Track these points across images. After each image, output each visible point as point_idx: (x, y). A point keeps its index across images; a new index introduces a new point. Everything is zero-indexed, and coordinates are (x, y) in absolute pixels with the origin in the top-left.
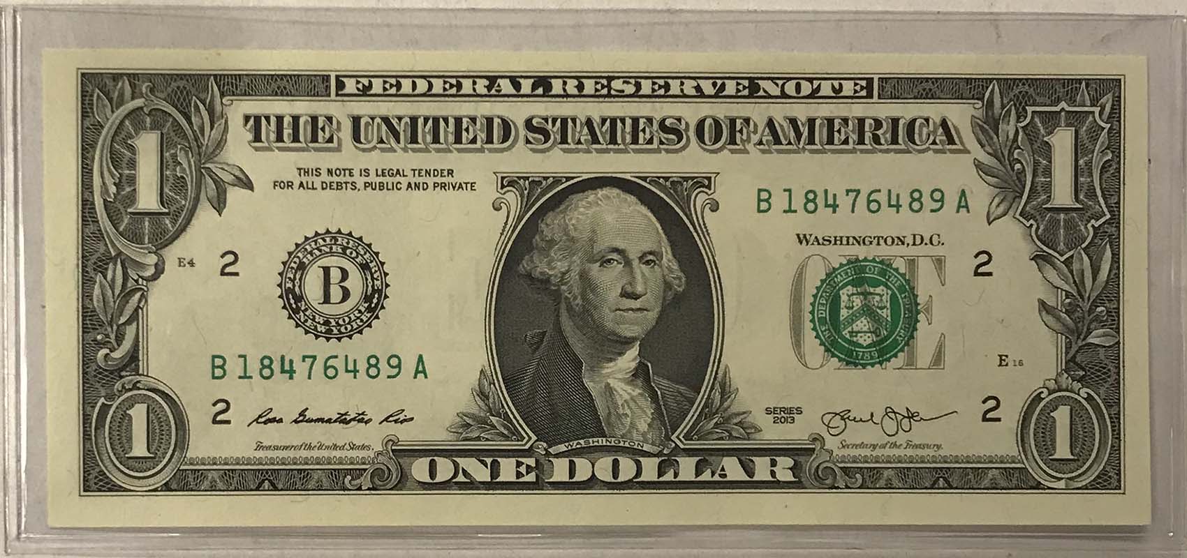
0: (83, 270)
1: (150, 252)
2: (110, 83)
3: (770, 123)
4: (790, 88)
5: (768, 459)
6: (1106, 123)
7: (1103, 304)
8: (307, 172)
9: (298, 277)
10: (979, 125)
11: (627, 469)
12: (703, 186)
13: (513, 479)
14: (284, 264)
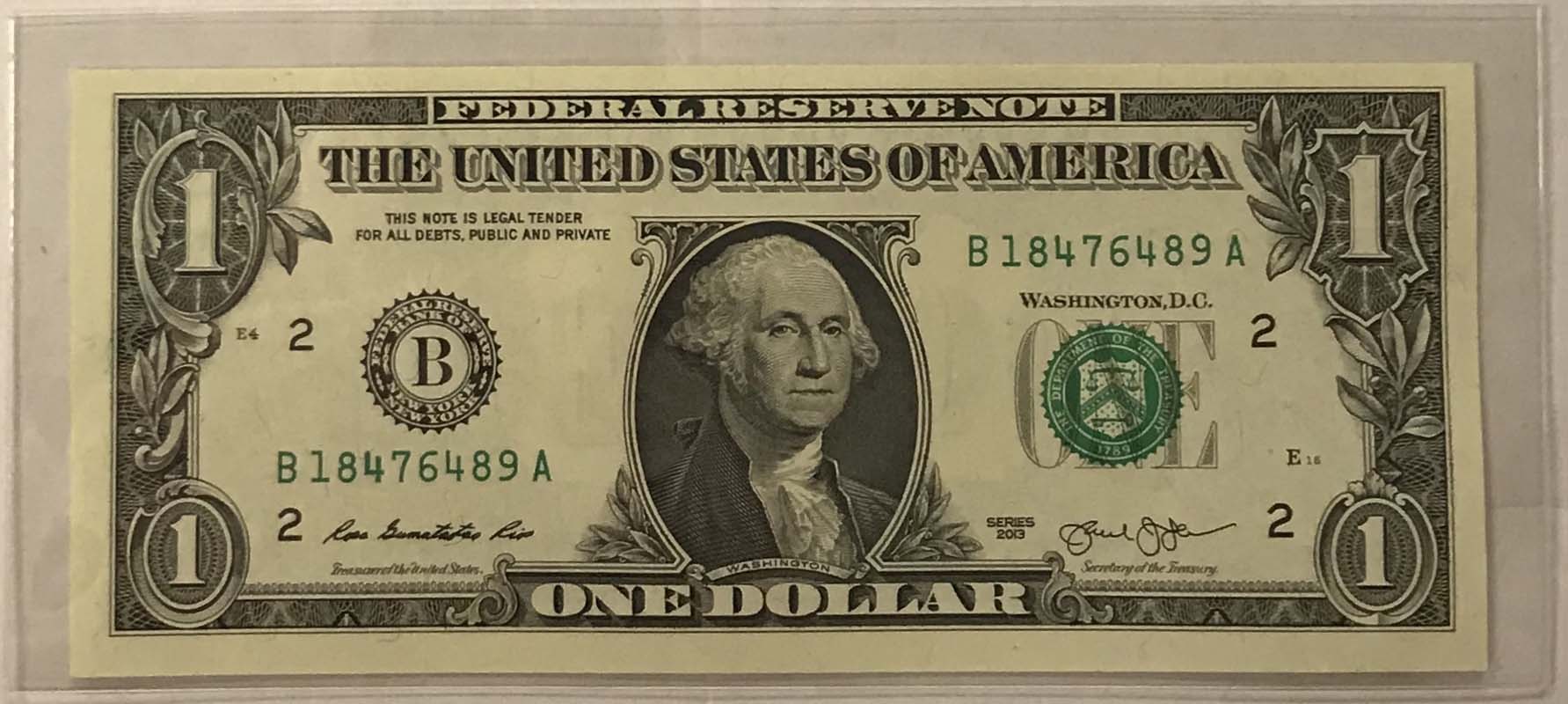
0: (119, 345)
1: (202, 322)
2: (153, 111)
3: (984, 152)
4: (1008, 108)
5: (991, 585)
6: (1422, 149)
7: (1421, 383)
8: (398, 219)
9: (386, 350)
10: (1254, 154)
11: (809, 599)
12: (900, 233)
13: (662, 613)
14: (370, 334)
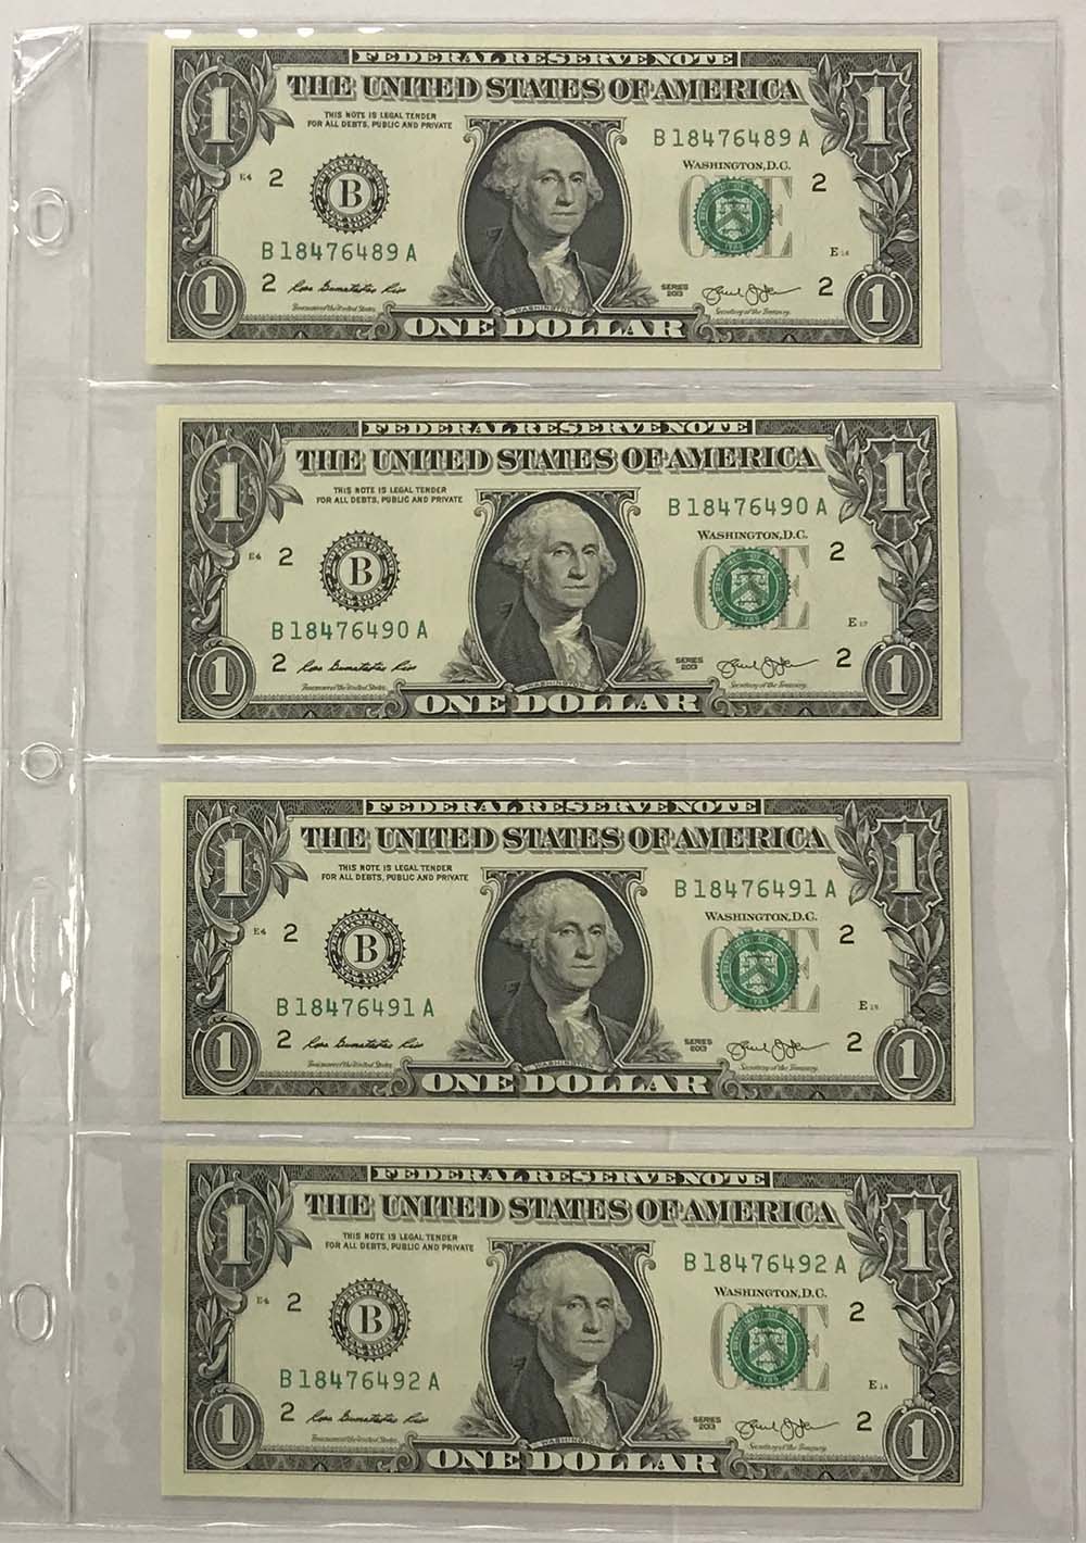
0: (173, 183)
1: (220, 170)
2: (194, 57)
3: (663, 83)
4: (677, 59)
5: (663, 322)
6: (907, 83)
7: (906, 212)
8: (331, 115)
9: (325, 187)
10: (815, 85)
11: (560, 327)
12: (616, 126)
13: (478, 334)
14: (315, 178)
